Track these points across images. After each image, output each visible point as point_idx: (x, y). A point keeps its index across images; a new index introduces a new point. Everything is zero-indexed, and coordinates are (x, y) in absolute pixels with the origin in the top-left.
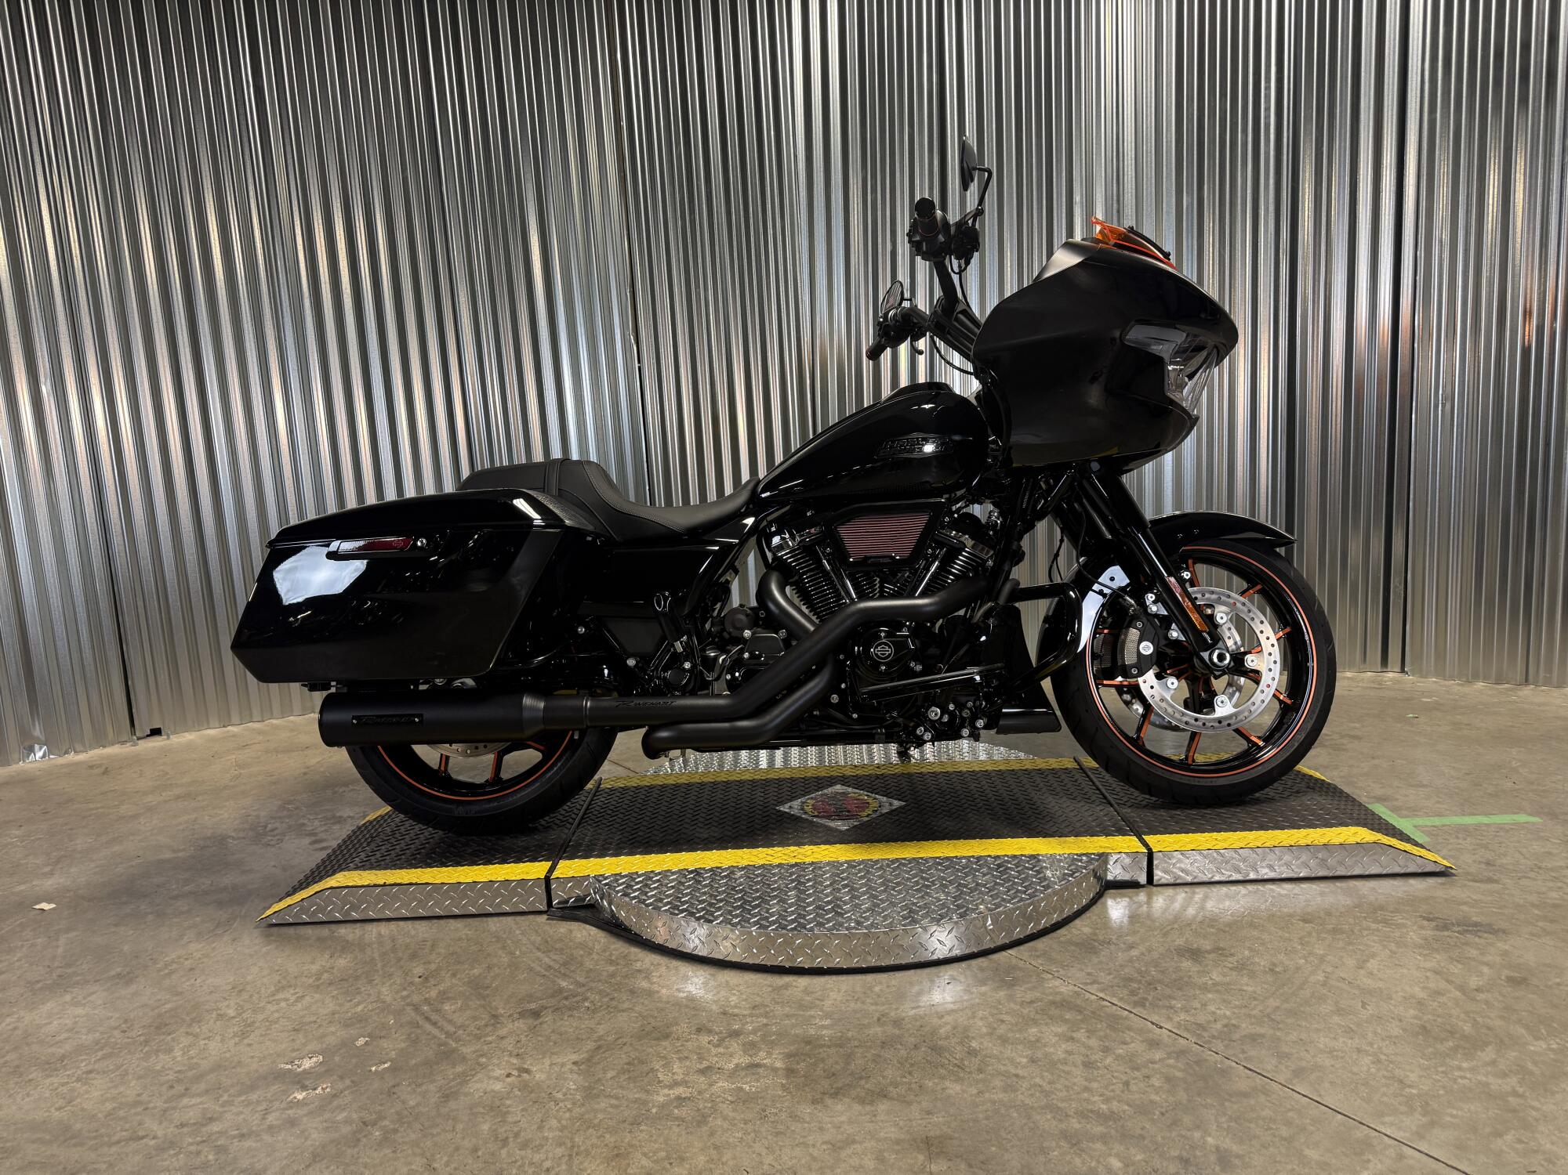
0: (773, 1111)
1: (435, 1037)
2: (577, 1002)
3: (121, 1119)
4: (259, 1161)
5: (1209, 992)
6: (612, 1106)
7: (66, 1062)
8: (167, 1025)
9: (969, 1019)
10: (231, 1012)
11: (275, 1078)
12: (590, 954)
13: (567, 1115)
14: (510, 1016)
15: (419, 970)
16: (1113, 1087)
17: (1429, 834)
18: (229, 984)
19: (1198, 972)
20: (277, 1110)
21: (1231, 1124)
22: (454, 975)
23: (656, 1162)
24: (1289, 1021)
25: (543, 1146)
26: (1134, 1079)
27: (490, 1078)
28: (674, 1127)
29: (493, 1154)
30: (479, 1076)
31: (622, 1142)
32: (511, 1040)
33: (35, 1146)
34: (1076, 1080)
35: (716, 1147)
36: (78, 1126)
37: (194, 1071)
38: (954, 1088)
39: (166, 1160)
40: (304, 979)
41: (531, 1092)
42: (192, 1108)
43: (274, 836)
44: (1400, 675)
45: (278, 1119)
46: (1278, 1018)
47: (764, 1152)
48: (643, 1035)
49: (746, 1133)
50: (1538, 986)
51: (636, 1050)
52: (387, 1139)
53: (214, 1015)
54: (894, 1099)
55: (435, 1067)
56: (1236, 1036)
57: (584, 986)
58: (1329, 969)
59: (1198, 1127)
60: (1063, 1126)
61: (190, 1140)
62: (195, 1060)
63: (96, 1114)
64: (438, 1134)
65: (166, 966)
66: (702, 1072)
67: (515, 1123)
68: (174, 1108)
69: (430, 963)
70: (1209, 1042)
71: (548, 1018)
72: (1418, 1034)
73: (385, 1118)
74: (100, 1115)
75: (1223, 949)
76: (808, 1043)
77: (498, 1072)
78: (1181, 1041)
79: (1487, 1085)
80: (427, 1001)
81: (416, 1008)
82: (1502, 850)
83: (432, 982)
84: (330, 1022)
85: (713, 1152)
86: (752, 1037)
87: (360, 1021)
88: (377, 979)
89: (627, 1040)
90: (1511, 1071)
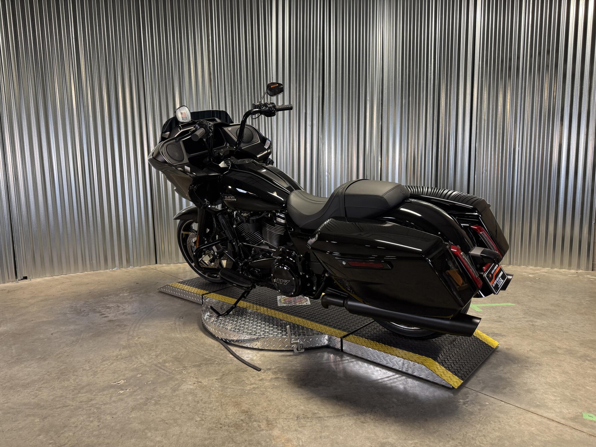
0: (286, 390)
1: (165, 374)
2: (213, 362)
3: (58, 401)
4: (113, 411)
6: (232, 391)
7: (30, 385)
8: (64, 373)
10: (88, 368)
11: (111, 387)
12: (214, 348)
13: (217, 394)
14: (190, 367)
15: (154, 354)
17: (482, 309)
18: (83, 360)
20: (115, 396)
22: (167, 355)
23: (250, 405)
27: (188, 384)
28: (254, 396)
29: (195, 406)
30: (184, 384)
31: (238, 401)
32: (192, 373)
33: (28, 410)
35: (269, 401)
36: (42, 404)
37: (80, 386)
39: (79, 412)
40: (112, 358)
41: (204, 388)
42: (83, 397)
43: (85, 313)
45: (116, 399)
47: (285, 402)
48: (238, 371)
49: (278, 397)
51: (237, 375)
52: (156, 404)
53: (81, 369)
55: (168, 382)
57: (214, 357)
61: (86, 406)
62: (79, 383)
64: (174, 401)
65: (57, 355)
66: (261, 380)
67: (200, 397)
68: (76, 397)
69: (157, 352)
71: (204, 367)
73: (154, 397)
74: (49, 400)
76: (294, 371)
77: (190, 383)
80: (159, 363)
81: (156, 365)
82: (504, 313)
83: (159, 357)
84: (125, 370)
85: (269, 403)
86: (274, 370)
87: (137, 370)
88: (139, 357)
89: (233, 372)
90: (507, 372)
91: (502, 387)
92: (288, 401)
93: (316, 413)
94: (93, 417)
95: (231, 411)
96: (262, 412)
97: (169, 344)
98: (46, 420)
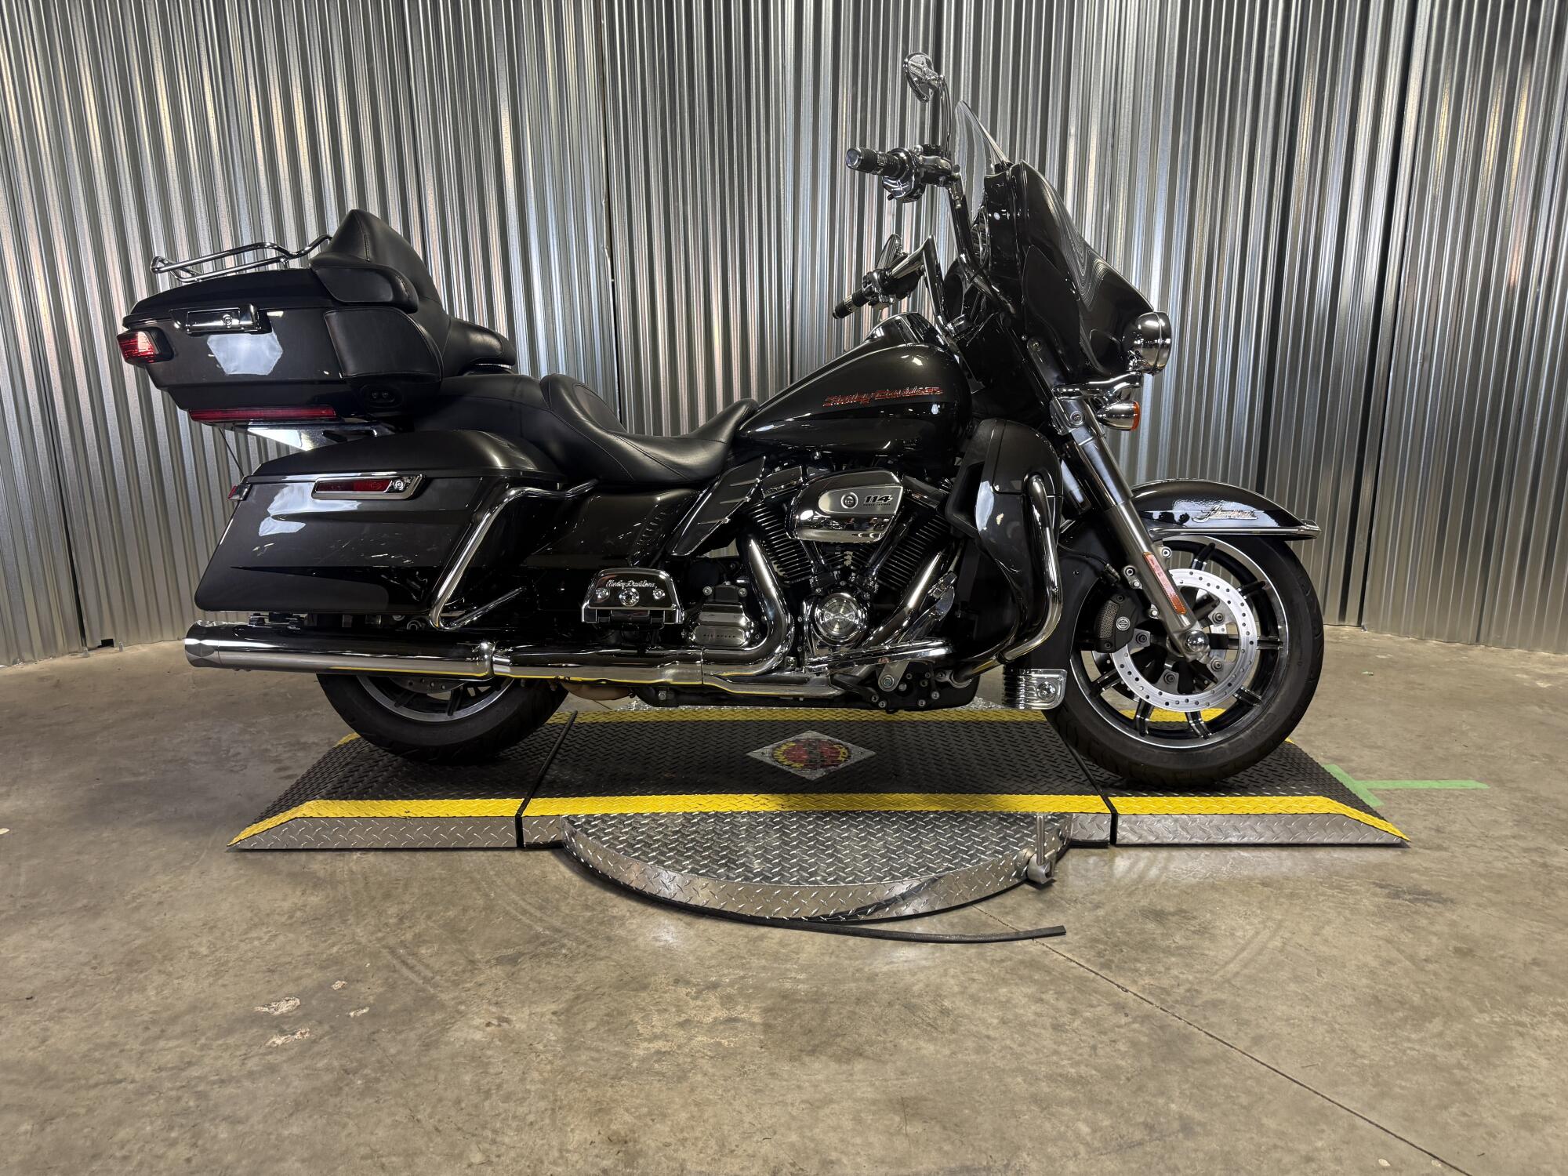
0: (752, 1067)
1: (412, 982)
2: (555, 949)
3: (97, 1061)
4: (241, 1108)
5: (1173, 955)
6: (593, 1059)
7: (35, 1000)
8: (138, 962)
9: (941, 976)
10: (204, 951)
11: (253, 1021)
12: (566, 898)
13: (549, 1067)
14: (488, 962)
15: (393, 910)
16: (1080, 1051)
17: (1383, 798)
18: (200, 920)
19: (1162, 934)
20: (258, 1054)
21: (1195, 1091)
22: (429, 917)
23: (639, 1118)
24: (1249, 987)
25: (524, 1099)
26: (1101, 1043)
27: (470, 1027)
28: (655, 1082)
29: (476, 1106)
30: (459, 1024)
31: (604, 1096)
32: (490, 987)
33: (11, 1087)
34: (1045, 1043)
35: (697, 1104)
36: (53, 1068)
37: (169, 1013)
38: (928, 1049)
39: (146, 1105)
40: (276, 917)
41: (513, 1042)
42: (170, 1051)
43: (238, 762)
44: (1357, 629)
45: (258, 1065)
46: (1238, 985)
47: (744, 1110)
48: (621, 985)
49: (726, 1091)
50: (1482, 958)
51: (616, 1000)
52: (368, 1089)
53: (186, 953)
54: (868, 1058)
55: (414, 1014)
56: (1198, 1002)
57: (560, 931)
58: (1287, 935)
59: (1162, 1094)
60: (1033, 1089)
61: (170, 1085)
62: (169, 1001)
63: (70, 1057)
64: (421, 1084)
65: (134, 898)
66: (682, 1025)
67: (497, 1074)
68: (151, 1051)
69: (404, 903)
70: (1172, 1007)
71: (526, 964)
72: (1369, 1004)
73: (366, 1066)
74: (75, 1056)
75: (1185, 912)
76: (785, 997)
77: (477, 1021)
78: (1146, 1005)
79: (1434, 1057)
80: (403, 944)
81: (393, 951)
82: (1452, 817)
83: (407, 924)
84: (306, 964)
85: (694, 1109)
86: (729, 990)
87: (336, 963)
88: (351, 919)
89: (606, 990)
90: (1456, 1043)
91: (1434, 1102)
92: (753, 1110)
93: (832, 1162)
94: (182, 1126)
95: (580, 1133)
96: (667, 1145)
97: (442, 880)
98: (49, 1129)
